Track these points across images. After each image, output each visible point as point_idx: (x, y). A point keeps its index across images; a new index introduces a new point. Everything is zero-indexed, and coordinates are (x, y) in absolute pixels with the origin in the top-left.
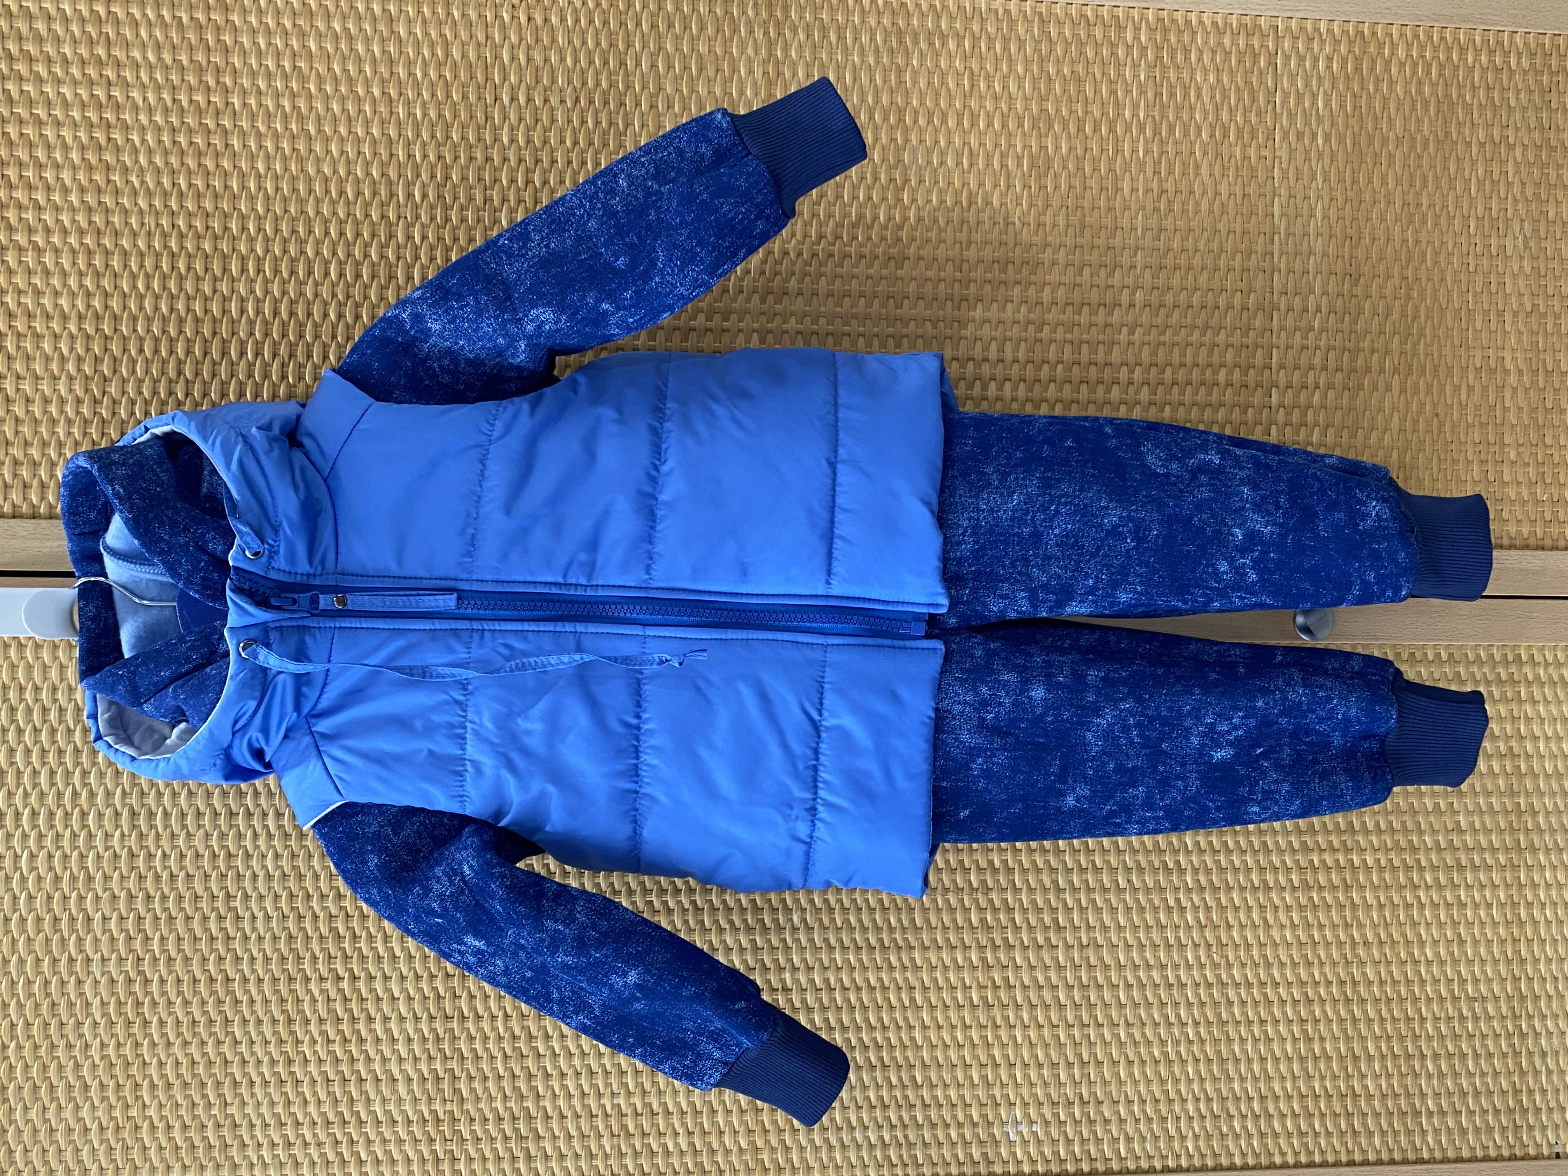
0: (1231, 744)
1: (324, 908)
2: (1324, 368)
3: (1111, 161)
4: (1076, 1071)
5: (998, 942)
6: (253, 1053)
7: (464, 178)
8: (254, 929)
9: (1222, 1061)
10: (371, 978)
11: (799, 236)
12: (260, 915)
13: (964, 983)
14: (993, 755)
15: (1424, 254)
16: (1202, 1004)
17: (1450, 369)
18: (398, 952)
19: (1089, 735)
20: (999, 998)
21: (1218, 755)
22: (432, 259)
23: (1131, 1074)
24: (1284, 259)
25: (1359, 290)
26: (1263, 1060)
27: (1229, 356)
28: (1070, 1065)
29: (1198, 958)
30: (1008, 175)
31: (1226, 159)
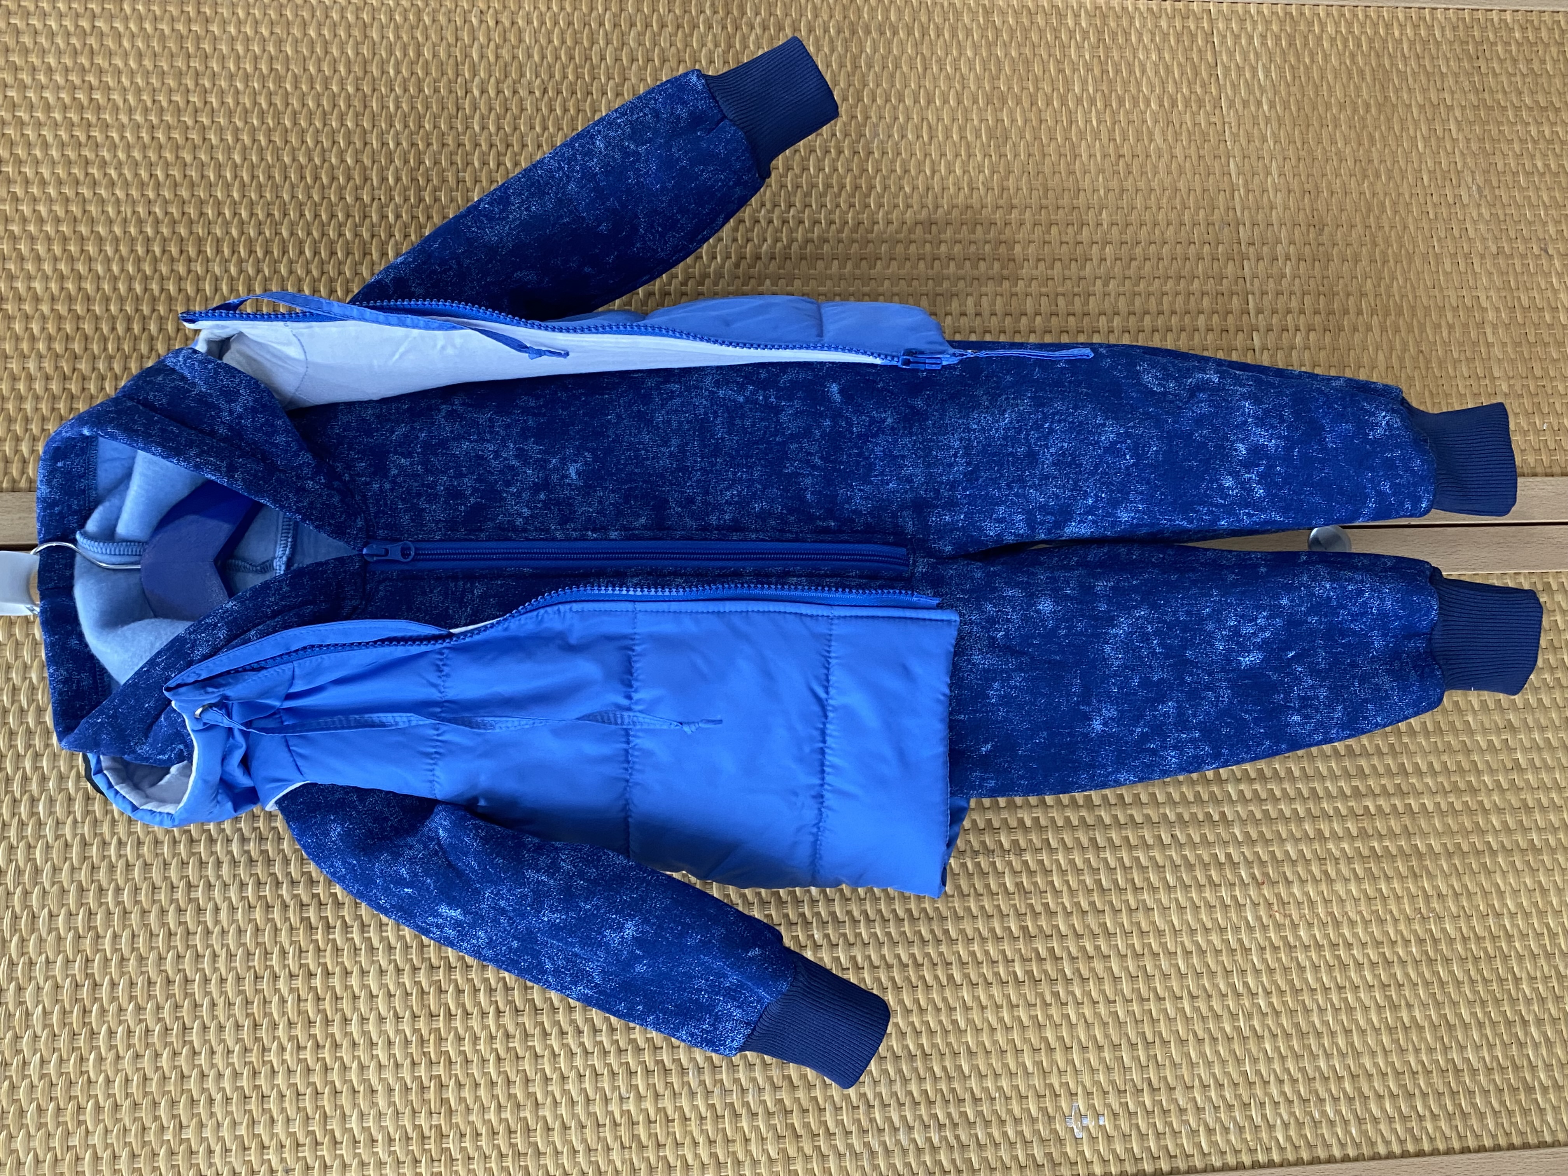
0: (1259, 647)
1: (296, 896)
2: (1302, 312)
3: (1067, 131)
4: (1141, 1053)
5: (1039, 908)
6: (213, 1066)
7: (436, 163)
8: (217, 922)
9: (1302, 1035)
10: (347, 973)
11: (768, 205)
12: (224, 907)
13: (1005, 956)
14: (1010, 678)
15: (1383, 204)
16: (1271, 971)
17: (1427, 309)
18: (376, 942)
19: (1107, 648)
20: (1046, 972)
21: (1247, 660)
22: (406, 236)
23: (1203, 1055)
24: (1246, 212)
25: (1324, 238)
26: (1347, 1032)
27: (1206, 302)
28: (1133, 1046)
29: (1259, 918)
30: (968, 145)
31: (1177, 126)
